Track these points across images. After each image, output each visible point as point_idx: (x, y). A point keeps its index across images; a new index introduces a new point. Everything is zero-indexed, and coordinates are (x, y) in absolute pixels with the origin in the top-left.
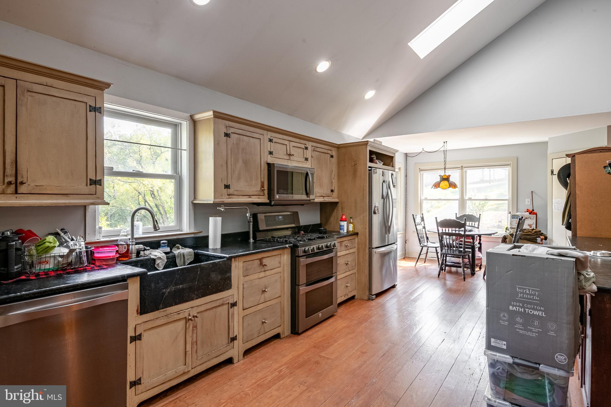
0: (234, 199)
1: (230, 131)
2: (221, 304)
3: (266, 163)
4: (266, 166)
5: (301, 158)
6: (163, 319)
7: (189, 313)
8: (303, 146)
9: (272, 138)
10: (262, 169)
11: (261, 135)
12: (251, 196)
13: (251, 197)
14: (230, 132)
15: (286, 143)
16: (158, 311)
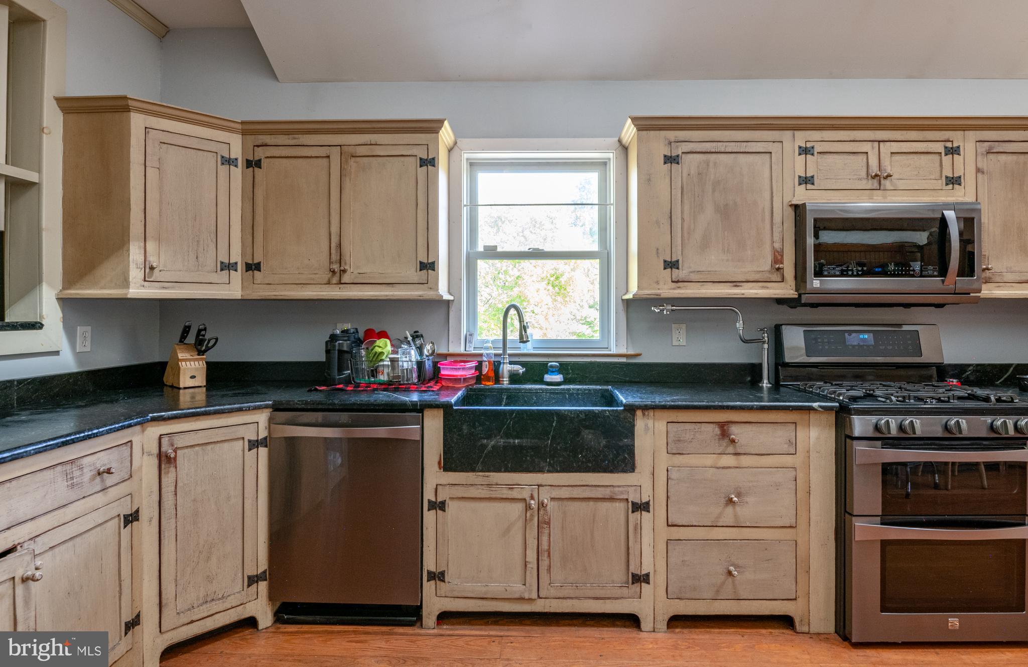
0: (689, 289)
1: (678, 150)
2: (606, 497)
3: (791, 206)
4: (790, 213)
5: (930, 181)
6: (483, 489)
7: (532, 494)
8: (939, 147)
9: (809, 145)
10: (777, 218)
11: (774, 142)
12: (738, 284)
13: (741, 286)
14: (680, 153)
15: (866, 147)
16: (474, 474)
